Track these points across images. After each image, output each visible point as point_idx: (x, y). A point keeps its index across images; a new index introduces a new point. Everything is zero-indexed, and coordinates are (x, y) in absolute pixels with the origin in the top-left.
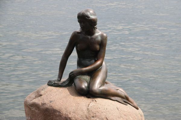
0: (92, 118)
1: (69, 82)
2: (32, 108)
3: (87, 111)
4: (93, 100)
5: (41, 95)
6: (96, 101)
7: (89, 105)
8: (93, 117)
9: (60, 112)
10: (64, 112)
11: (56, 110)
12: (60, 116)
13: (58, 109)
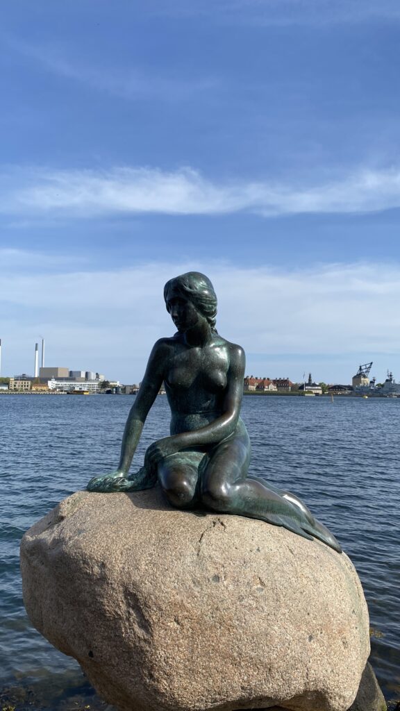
0: (214, 583)
1: (144, 475)
2: (31, 558)
3: (195, 557)
4: (214, 523)
5: (62, 518)
6: (222, 524)
7: (202, 535)
8: (217, 578)
9: (103, 565)
10: (117, 565)
11: (91, 558)
12: (103, 579)
13: (98, 556)
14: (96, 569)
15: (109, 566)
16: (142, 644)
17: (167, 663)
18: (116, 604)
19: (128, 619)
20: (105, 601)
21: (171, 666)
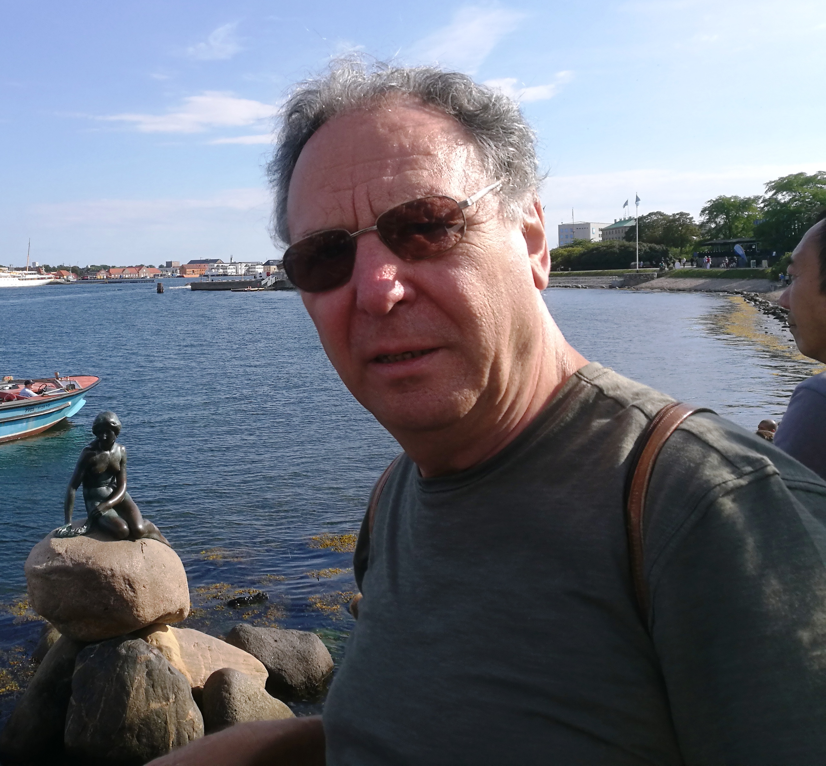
4: (142, 544)
6: (145, 543)
7: (142, 550)
9: (112, 570)
10: (117, 570)
11: (106, 568)
12: (113, 576)
13: (108, 566)
14: (109, 572)
15: (115, 570)
16: (133, 598)
17: (143, 604)
18: (120, 585)
19: (126, 590)
20: (116, 584)
21: (144, 605)
